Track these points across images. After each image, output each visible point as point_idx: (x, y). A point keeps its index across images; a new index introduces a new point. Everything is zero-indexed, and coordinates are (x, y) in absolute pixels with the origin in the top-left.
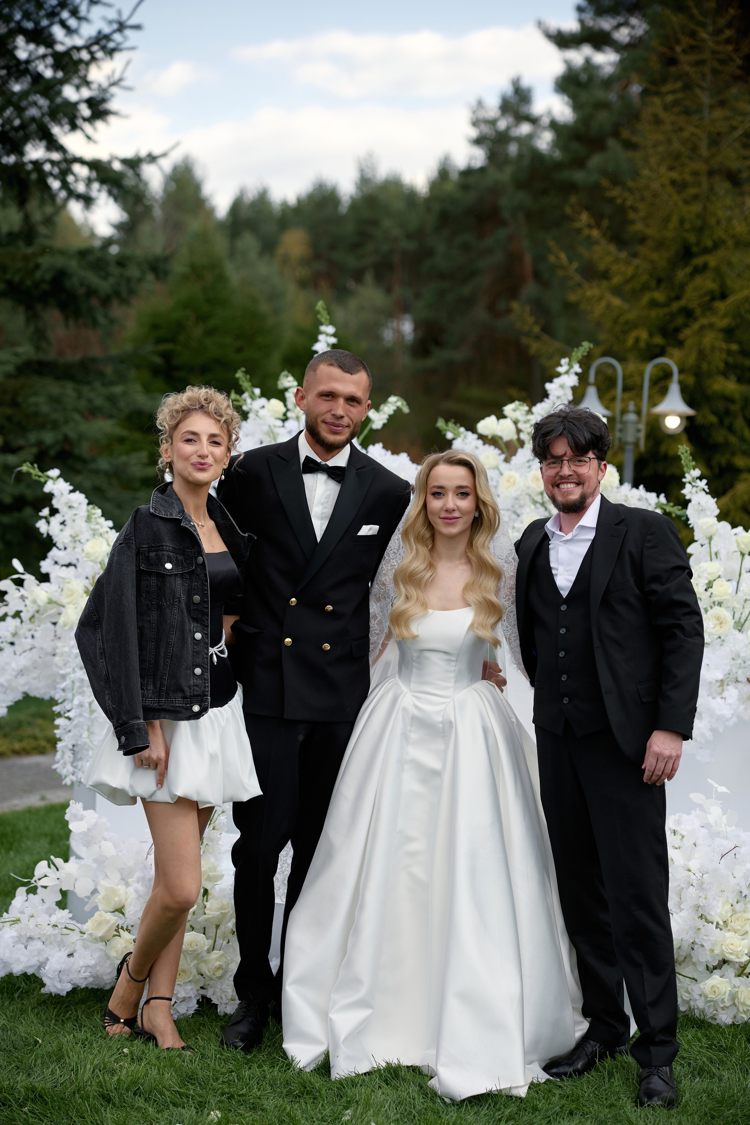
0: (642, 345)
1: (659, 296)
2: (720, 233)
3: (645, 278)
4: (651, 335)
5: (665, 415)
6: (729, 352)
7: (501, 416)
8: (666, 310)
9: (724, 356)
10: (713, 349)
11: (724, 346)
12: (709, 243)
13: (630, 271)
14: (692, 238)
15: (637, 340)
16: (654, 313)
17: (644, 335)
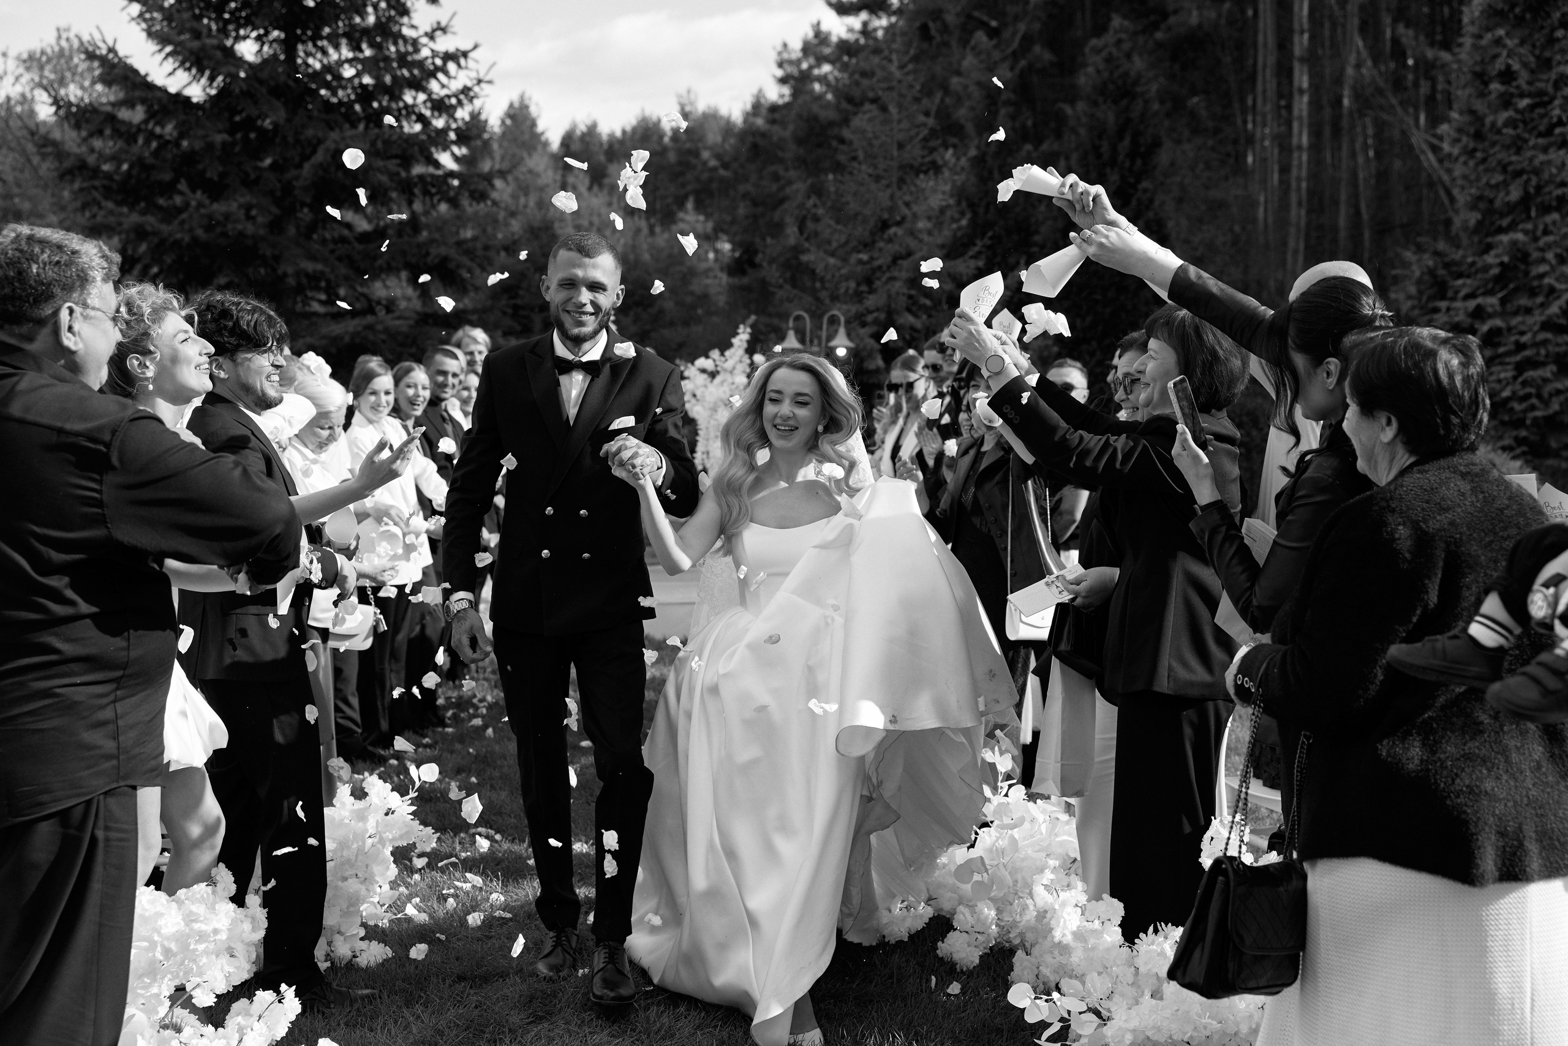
0: (851, 291)
1: (864, 257)
2: (905, 211)
3: (855, 243)
4: (858, 284)
5: (836, 347)
6: (910, 297)
7: (707, 357)
8: (868, 266)
9: (905, 299)
10: (898, 293)
11: (905, 291)
12: (898, 218)
13: (843, 239)
14: (886, 216)
15: (847, 289)
16: (859, 268)
17: (852, 285)
